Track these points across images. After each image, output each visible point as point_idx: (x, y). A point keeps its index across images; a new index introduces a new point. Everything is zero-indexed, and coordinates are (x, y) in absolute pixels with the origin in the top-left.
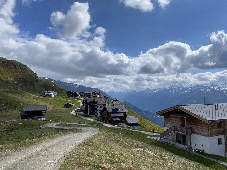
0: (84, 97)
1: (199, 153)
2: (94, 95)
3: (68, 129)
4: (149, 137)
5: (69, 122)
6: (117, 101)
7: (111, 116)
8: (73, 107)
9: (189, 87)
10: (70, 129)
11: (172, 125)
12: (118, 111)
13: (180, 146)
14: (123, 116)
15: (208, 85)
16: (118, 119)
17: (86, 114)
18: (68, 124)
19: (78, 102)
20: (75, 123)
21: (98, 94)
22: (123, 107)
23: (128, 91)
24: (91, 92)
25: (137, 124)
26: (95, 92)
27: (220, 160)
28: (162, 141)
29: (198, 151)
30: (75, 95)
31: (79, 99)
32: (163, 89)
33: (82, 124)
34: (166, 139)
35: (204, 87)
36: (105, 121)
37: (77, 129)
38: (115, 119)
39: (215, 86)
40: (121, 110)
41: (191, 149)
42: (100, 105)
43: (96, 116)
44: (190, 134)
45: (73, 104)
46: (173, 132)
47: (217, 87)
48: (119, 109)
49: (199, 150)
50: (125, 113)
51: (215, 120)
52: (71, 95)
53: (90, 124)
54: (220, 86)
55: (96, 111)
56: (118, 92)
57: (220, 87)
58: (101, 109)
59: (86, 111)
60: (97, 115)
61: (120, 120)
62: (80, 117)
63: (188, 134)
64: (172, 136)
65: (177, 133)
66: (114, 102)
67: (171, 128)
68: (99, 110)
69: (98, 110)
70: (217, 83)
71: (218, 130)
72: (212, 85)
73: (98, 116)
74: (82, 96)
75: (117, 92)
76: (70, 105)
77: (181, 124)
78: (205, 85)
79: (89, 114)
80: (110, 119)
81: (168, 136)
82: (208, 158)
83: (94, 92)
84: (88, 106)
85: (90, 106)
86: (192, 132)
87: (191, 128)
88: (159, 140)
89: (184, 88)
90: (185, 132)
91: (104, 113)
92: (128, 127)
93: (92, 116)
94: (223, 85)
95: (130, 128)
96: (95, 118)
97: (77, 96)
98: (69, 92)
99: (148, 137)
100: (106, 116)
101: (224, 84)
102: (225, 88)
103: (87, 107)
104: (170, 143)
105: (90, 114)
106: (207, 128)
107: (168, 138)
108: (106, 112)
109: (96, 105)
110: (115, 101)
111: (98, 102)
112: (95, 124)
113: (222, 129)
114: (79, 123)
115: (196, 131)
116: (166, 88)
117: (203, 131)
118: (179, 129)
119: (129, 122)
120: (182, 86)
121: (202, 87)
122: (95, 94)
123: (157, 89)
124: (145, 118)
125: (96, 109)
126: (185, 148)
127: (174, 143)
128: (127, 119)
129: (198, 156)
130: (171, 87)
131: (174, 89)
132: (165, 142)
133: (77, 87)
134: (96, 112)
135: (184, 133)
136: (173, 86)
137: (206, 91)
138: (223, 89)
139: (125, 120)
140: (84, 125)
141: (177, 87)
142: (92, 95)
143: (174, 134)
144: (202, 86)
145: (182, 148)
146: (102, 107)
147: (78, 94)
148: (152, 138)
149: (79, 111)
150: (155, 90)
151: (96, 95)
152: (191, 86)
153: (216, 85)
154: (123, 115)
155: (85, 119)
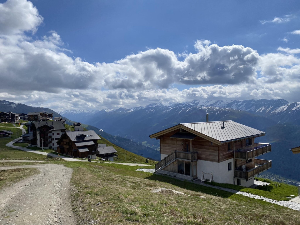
0: (28, 121)
1: (208, 183)
2: (44, 118)
3: (10, 170)
4: (141, 170)
5: (8, 160)
6: (80, 125)
7: (75, 145)
8: (11, 136)
9: (169, 105)
10: (13, 169)
11: (173, 151)
12: (86, 139)
13: (183, 178)
14: (93, 145)
15: (190, 103)
16: (87, 150)
17: (33, 146)
18: (6, 162)
19: (17, 128)
20: (18, 160)
21: (50, 116)
22: (93, 132)
23: (94, 112)
24: (39, 114)
25: (111, 155)
26: (46, 113)
27: (235, 189)
28: (159, 173)
29: (206, 182)
30: (12, 118)
31: (19, 124)
32: (140, 108)
33: (30, 160)
34: (165, 170)
35: (186, 105)
36: (66, 154)
37: (28, 169)
38: (81, 151)
39: (197, 104)
40: (90, 136)
41: (197, 179)
42: (57, 131)
43: (50, 148)
44: (196, 160)
45: (10, 131)
46: (174, 160)
47: (199, 105)
48: (87, 136)
49: (207, 180)
50: (95, 141)
51: (227, 141)
52: (5, 117)
53: (44, 159)
54: (202, 104)
55: (50, 140)
56: (80, 112)
57: (202, 106)
58: (59, 136)
59: (34, 142)
60: (51, 146)
61: (88, 150)
62: (24, 150)
63: (194, 161)
64: (173, 166)
65: (178, 161)
66: (75, 127)
67: (171, 154)
68: (55, 139)
69: (53, 139)
70: (199, 101)
71: (228, 152)
72: (194, 103)
73: (53, 147)
74: (24, 119)
75: (78, 112)
76: (4, 133)
77: (183, 148)
78: (187, 103)
79: (38, 145)
80: (73, 150)
81: (167, 166)
82: (220, 188)
83: (44, 114)
84: (38, 133)
85: (40, 133)
86: (199, 158)
87: (197, 152)
88: (154, 172)
89: (164, 107)
90: (191, 158)
91: (64, 142)
92: (100, 159)
93: (45, 148)
94: (205, 104)
95: (104, 160)
96: (50, 150)
97: (16, 119)
98: (2, 114)
99: (138, 170)
100: (68, 147)
101: (206, 102)
102: (207, 107)
103: (35, 135)
104: (170, 175)
105: (41, 146)
106: (218, 151)
107: (167, 168)
108: (68, 141)
109: (51, 132)
110: (76, 125)
111: (53, 127)
112: (52, 159)
113: (231, 151)
114: (24, 160)
115: (203, 156)
116: (143, 107)
117: (212, 155)
118: (181, 155)
119: (101, 152)
120: (162, 105)
121: (183, 106)
122: (46, 116)
123: (132, 109)
124: (118, 146)
125: (51, 137)
126: (190, 180)
127: (175, 174)
128: (98, 149)
129: (209, 188)
130: (149, 106)
131: (152, 108)
132: (162, 174)
133: (13, 106)
134: (51, 142)
135: (189, 160)
136: (151, 105)
137: (187, 110)
138: (205, 108)
139: (95, 150)
140: (34, 161)
141: (156, 105)
142: (41, 118)
143: (175, 163)
144: (183, 104)
145: (187, 180)
146: (60, 134)
147: (17, 116)
148: (145, 170)
149: (21, 141)
150: (130, 110)
151: (48, 117)
152: (171, 105)
153: (198, 103)
154: (92, 143)
155: (33, 153)
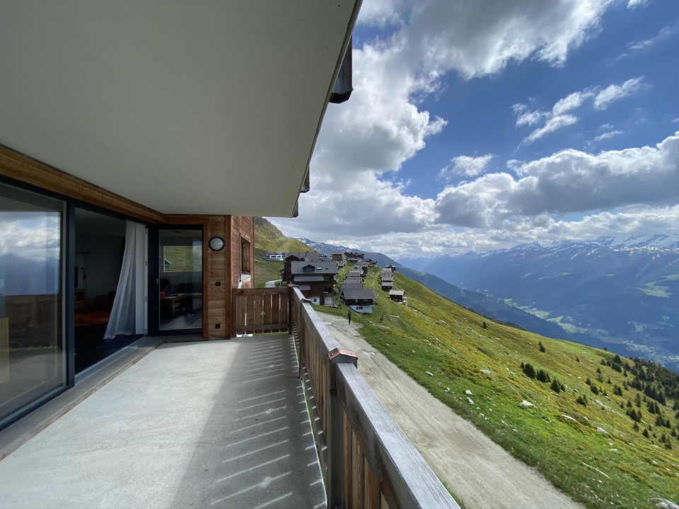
9: (552, 246)
15: (594, 241)
24: (342, 253)
25: (369, 302)
32: (501, 251)
35: (586, 246)
39: (610, 243)
40: (324, 269)
47: (613, 244)
48: (318, 268)
50: (331, 276)
54: (621, 243)
57: (622, 246)
61: (309, 289)
70: (614, 238)
72: (604, 241)
78: (588, 241)
94: (628, 242)
101: (629, 239)
102: (631, 247)
116: (505, 250)
120: (539, 245)
121: (581, 246)
122: (355, 257)
130: (516, 247)
131: (521, 251)
136: (519, 246)
137: (589, 254)
138: (627, 248)
139: (330, 290)
141: (528, 246)
144: (580, 244)
152: (556, 245)
153: (612, 241)
154: (321, 279)
